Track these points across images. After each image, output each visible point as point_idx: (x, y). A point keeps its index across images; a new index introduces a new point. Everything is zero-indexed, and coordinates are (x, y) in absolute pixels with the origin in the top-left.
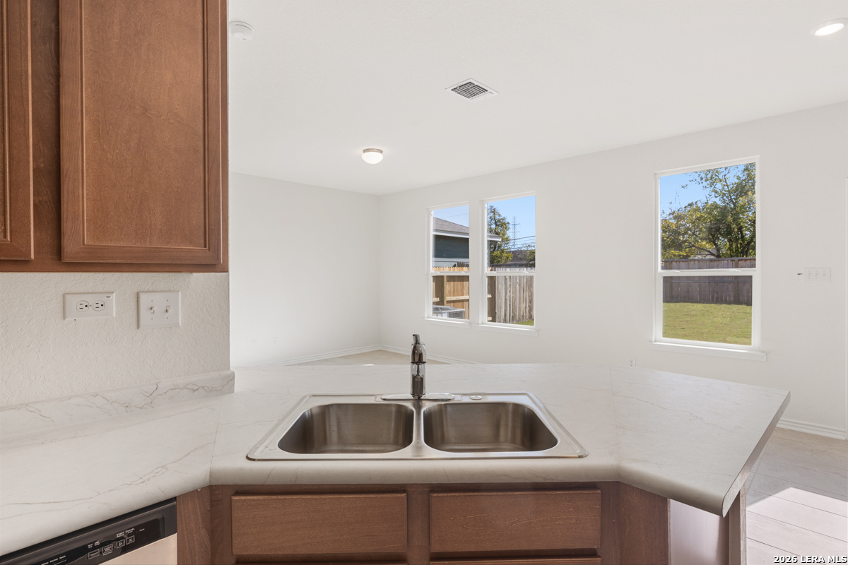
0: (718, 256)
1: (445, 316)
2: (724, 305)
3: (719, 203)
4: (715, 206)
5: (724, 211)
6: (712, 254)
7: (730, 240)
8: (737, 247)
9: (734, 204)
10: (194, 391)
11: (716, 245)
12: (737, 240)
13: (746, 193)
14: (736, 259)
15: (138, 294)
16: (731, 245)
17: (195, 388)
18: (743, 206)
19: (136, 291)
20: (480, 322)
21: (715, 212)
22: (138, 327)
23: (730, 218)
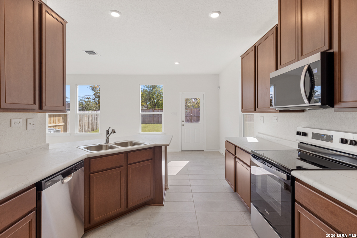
0: (147, 108)
1: (52, 132)
2: (150, 124)
3: (148, 90)
4: (147, 91)
5: (149, 93)
6: (146, 107)
7: (151, 103)
8: (153, 105)
9: (152, 91)
10: (41, 149)
11: (147, 104)
12: (153, 103)
13: (155, 88)
14: (153, 109)
15: (27, 119)
16: (151, 104)
17: (41, 148)
18: (154, 92)
19: (26, 118)
20: (75, 133)
21: (146, 93)
22: (27, 129)
23: (151, 95)
